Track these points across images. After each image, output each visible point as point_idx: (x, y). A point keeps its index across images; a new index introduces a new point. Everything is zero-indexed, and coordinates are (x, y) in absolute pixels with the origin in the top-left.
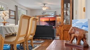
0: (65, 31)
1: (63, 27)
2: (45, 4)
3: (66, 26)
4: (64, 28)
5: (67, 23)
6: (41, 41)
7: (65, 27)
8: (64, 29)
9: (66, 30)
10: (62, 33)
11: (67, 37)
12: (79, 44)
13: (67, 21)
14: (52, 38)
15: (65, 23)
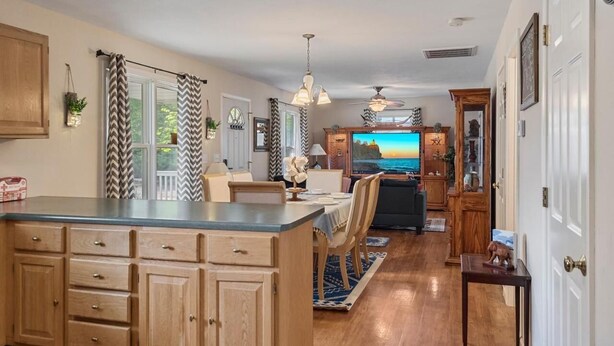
0: (469, 213)
1: (461, 198)
2: (379, 89)
3: (470, 196)
4: (464, 202)
5: (475, 184)
6: (377, 241)
7: (467, 200)
8: (466, 207)
9: (472, 211)
10: (458, 218)
11: (476, 232)
12: (503, 265)
13: (475, 180)
14: (414, 228)
15: (467, 185)
